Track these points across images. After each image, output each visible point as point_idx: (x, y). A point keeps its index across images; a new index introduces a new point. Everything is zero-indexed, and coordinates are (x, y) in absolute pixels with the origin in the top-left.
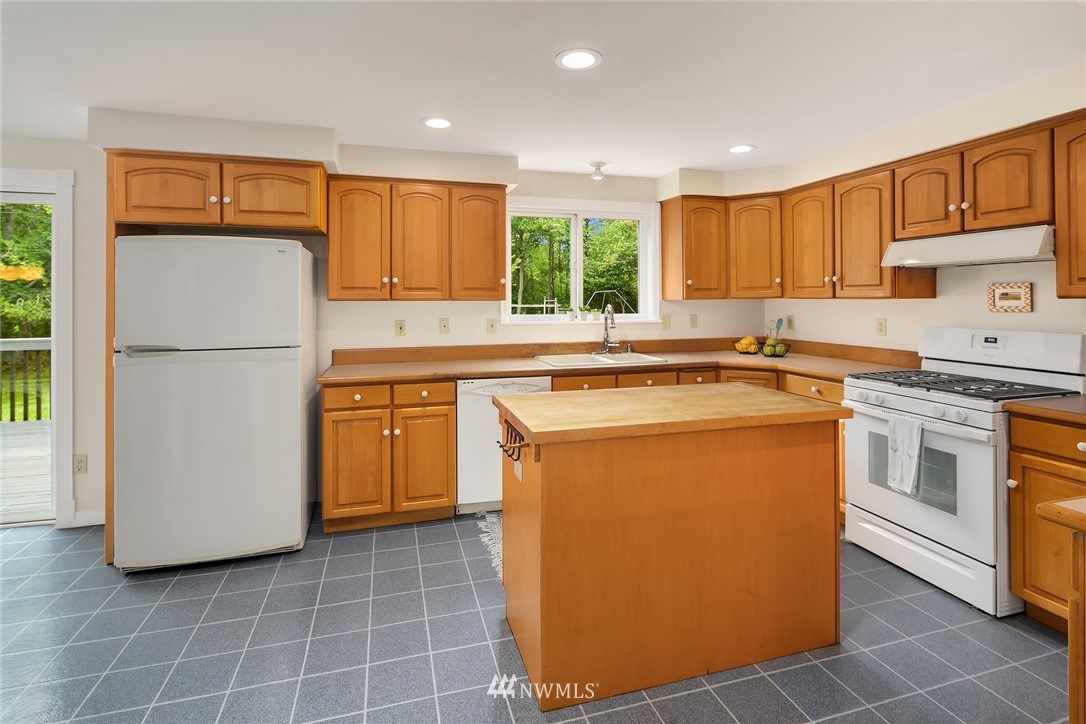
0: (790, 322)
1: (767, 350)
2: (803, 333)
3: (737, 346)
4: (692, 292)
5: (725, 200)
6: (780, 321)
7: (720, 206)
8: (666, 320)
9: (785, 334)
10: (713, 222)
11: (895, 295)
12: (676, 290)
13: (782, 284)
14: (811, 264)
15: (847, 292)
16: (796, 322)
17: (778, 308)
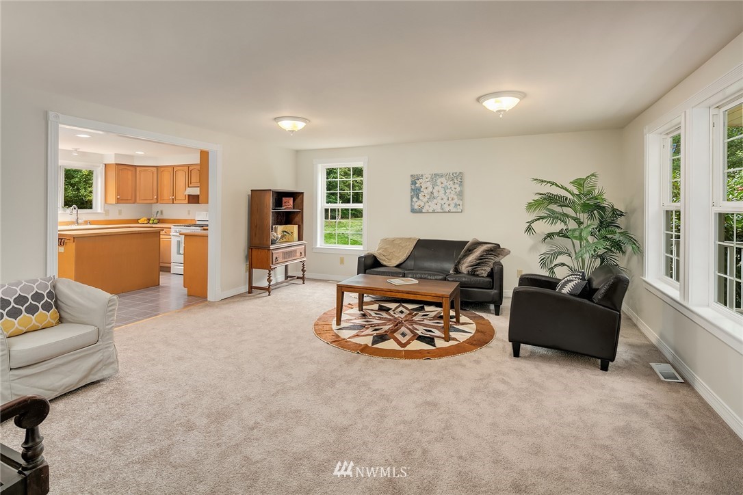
0: (162, 212)
1: (151, 222)
2: (165, 216)
3: (139, 221)
4: (119, 201)
5: (135, 166)
6: (158, 212)
7: (133, 169)
8: (107, 212)
9: (159, 217)
10: (129, 175)
11: (189, 203)
12: (112, 199)
13: (157, 199)
14: (166, 193)
15: (177, 202)
16: (164, 212)
17: (157, 208)
